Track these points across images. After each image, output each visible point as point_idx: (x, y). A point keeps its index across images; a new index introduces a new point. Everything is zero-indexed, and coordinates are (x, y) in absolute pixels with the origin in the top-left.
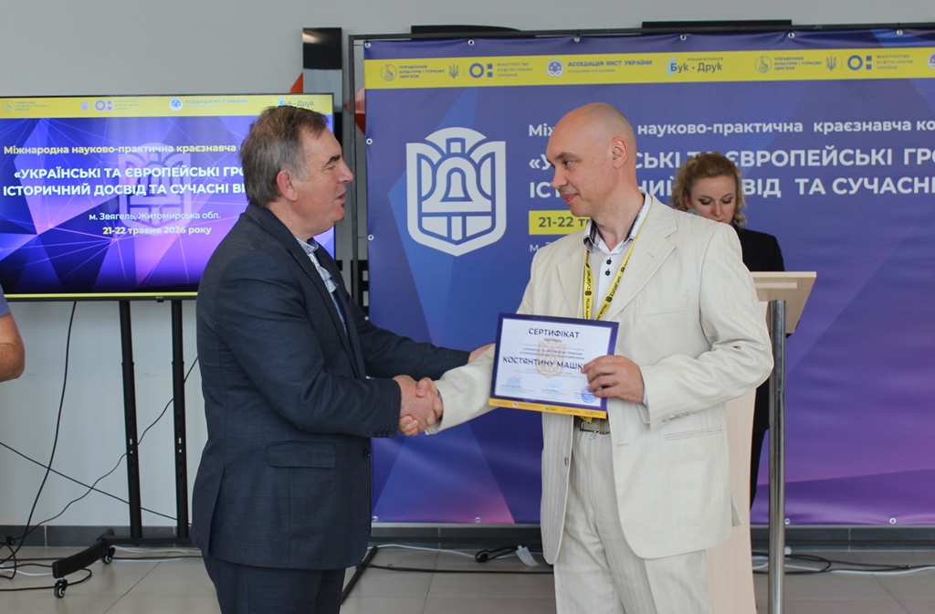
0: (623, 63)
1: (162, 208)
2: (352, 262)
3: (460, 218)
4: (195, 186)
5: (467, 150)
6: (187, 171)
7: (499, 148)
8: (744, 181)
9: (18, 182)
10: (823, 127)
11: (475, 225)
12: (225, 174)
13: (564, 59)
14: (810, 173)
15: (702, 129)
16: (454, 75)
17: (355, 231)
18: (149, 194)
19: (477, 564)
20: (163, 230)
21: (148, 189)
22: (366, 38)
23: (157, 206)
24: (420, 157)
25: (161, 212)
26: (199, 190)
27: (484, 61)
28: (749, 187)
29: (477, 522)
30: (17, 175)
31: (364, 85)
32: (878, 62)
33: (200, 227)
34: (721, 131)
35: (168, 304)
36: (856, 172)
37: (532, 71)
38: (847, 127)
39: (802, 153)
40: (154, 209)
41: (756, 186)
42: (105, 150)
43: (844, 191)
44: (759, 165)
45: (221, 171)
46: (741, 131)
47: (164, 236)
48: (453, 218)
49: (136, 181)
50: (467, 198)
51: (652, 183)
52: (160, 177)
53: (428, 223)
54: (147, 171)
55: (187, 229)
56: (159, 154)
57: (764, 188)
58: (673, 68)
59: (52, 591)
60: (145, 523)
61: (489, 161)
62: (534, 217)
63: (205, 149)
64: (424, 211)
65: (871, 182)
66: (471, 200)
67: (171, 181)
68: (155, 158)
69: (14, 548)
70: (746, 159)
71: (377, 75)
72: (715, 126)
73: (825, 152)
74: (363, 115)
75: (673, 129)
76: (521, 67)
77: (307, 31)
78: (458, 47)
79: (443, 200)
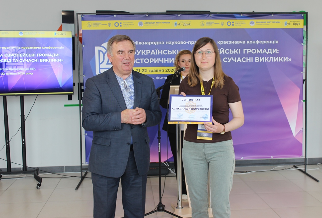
1: (17, 66)
2: (78, 83)
4: (27, 59)
6: (25, 55)
10: (220, 42)
12: (37, 56)
13: (143, 21)
15: (185, 43)
16: (110, 26)
17: (79, 74)
18: (12, 62)
20: (17, 73)
21: (12, 61)
22: (82, 14)
24: (99, 51)
25: (16, 68)
26: (29, 61)
27: (119, 22)
31: (81, 28)
32: (236, 24)
34: (190, 44)
35: (19, 97)
36: (230, 56)
37: (134, 25)
38: (227, 42)
40: (14, 67)
43: (227, 61)
45: (36, 55)
47: (18, 76)
49: (8, 58)
51: (170, 59)
52: (16, 57)
54: (12, 55)
55: (25, 73)
56: (16, 49)
60: (12, 167)
62: (135, 69)
63: (31, 48)
64: (101, 67)
65: (234, 59)
67: (20, 58)
68: (15, 51)
71: (86, 25)
72: (189, 42)
73: (221, 50)
74: (81, 38)
75: (176, 43)
76: (130, 24)
77: (63, 11)
78: (111, 17)
79: (106, 64)
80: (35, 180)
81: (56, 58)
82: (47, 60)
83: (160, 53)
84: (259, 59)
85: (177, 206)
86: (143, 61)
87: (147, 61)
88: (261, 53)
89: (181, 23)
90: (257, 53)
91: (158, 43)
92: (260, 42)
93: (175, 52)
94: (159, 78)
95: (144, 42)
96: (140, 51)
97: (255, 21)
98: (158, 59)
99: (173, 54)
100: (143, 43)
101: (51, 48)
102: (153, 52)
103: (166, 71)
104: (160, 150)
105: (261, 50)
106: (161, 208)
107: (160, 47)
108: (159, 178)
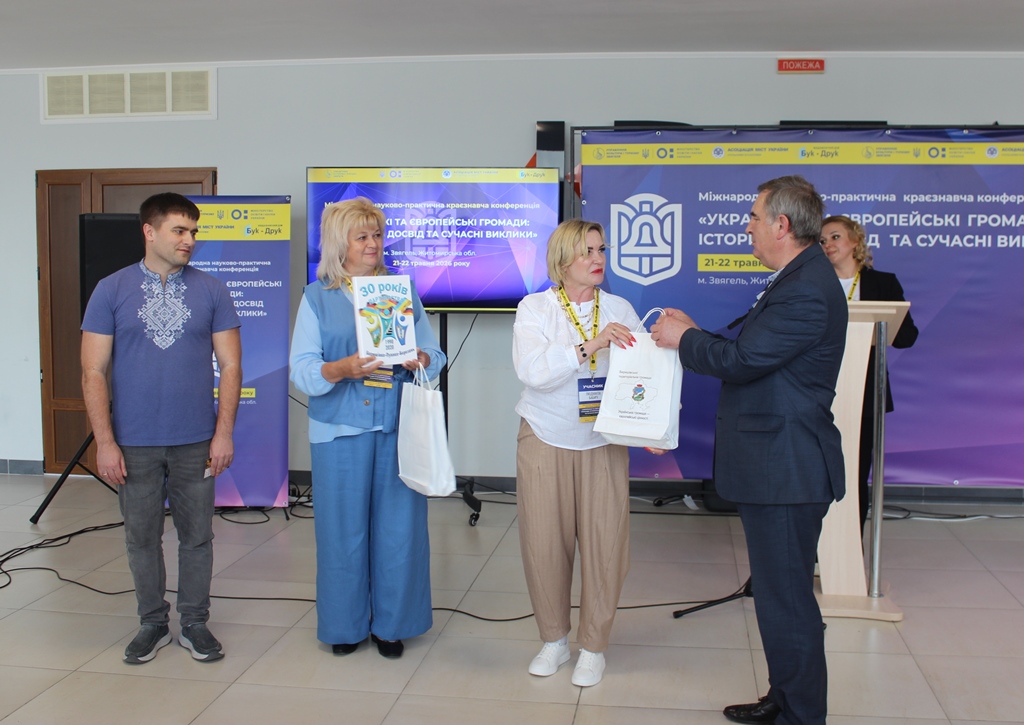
1: (435, 247)
3: (648, 259)
4: (459, 232)
5: (654, 209)
6: (453, 222)
7: (677, 209)
10: (910, 198)
11: (659, 263)
12: (481, 225)
13: (725, 146)
14: (901, 231)
16: (646, 156)
18: (426, 238)
19: (655, 507)
20: (436, 263)
21: (426, 234)
22: (583, 129)
23: (431, 246)
24: (620, 214)
25: (434, 250)
26: (462, 235)
27: (667, 146)
29: (657, 477)
31: (580, 161)
32: (950, 152)
34: (837, 200)
35: (437, 317)
36: (934, 231)
37: (703, 154)
38: (927, 198)
39: (895, 216)
40: (429, 249)
42: (396, 205)
43: (925, 244)
45: (478, 222)
46: (852, 200)
47: (436, 267)
48: (644, 259)
49: (417, 228)
50: (653, 244)
52: (434, 226)
53: (625, 262)
54: (425, 221)
55: (453, 263)
56: (434, 209)
61: (670, 218)
62: (702, 258)
63: (467, 206)
65: (944, 238)
67: (442, 228)
68: (432, 212)
71: (591, 155)
73: (911, 216)
74: (578, 184)
76: (695, 152)
77: (539, 123)
78: (649, 136)
79: (636, 245)
80: (466, 504)
81: (523, 229)
82: (502, 234)
84: (1008, 241)
86: (722, 238)
87: (730, 239)
88: (1013, 225)
89: (815, 151)
90: (1003, 225)
92: (1012, 198)
94: (759, 280)
95: (726, 196)
96: (716, 215)
97: (999, 146)
100: (722, 197)
101: (512, 206)
105: (1013, 218)
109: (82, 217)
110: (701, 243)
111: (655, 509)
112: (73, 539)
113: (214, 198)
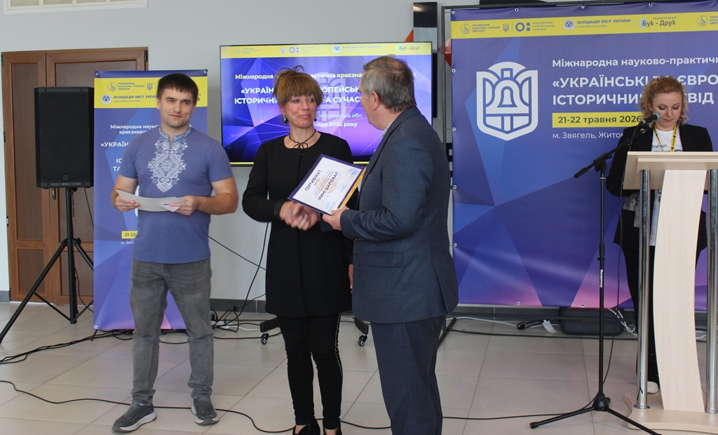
0: (612, 21)
1: (328, 111)
3: (509, 118)
4: (348, 98)
5: (514, 75)
6: (343, 89)
7: (534, 74)
8: (690, 94)
9: (243, 96)
11: (519, 122)
13: (575, 19)
15: (663, 61)
16: (506, 30)
17: (445, 125)
19: (518, 330)
20: (329, 124)
22: (452, 8)
23: (325, 110)
24: (485, 80)
25: (327, 114)
26: (350, 101)
27: (525, 21)
28: (692, 98)
29: (519, 305)
30: (243, 92)
31: (451, 37)
33: (350, 122)
34: (675, 63)
37: (556, 27)
40: (323, 112)
41: (697, 97)
44: (699, 84)
46: (688, 62)
47: (329, 127)
48: (505, 118)
50: (514, 105)
51: (630, 95)
52: (327, 93)
53: (489, 120)
55: (343, 124)
56: (327, 79)
57: (703, 99)
58: (644, 23)
59: (260, 340)
61: (528, 81)
62: (556, 117)
63: (354, 75)
64: (487, 113)
66: (516, 106)
67: (334, 95)
68: (325, 81)
69: (238, 313)
70: (692, 80)
71: (459, 30)
72: (671, 60)
74: (450, 55)
75: (644, 62)
76: (547, 24)
77: (416, 4)
78: (508, 12)
79: (499, 106)
80: (357, 327)
83: (609, 84)
85: (635, 404)
86: (573, 99)
87: (580, 100)
91: (605, 63)
93: (640, 81)
94: (606, 135)
95: (576, 62)
96: (568, 79)
98: (604, 96)
99: (637, 85)
100: (573, 64)
102: (594, 82)
103: (621, 121)
104: (603, 285)
106: (601, 404)
107: (610, 72)
108: (598, 340)
109: (36, 90)
110: (555, 103)
111: (519, 332)
112: (30, 356)
113: (146, 73)
